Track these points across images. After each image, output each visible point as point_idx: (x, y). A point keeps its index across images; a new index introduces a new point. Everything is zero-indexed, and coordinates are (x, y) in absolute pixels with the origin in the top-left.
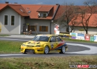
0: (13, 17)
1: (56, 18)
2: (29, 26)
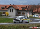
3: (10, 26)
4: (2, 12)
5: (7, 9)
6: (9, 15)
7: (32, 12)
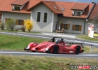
0: (46, 14)
1: (91, 18)
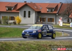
2: (40, 18)
3: (23, 44)
4: (8, 16)
5: (18, 10)
6: (22, 23)
7: (67, 16)
